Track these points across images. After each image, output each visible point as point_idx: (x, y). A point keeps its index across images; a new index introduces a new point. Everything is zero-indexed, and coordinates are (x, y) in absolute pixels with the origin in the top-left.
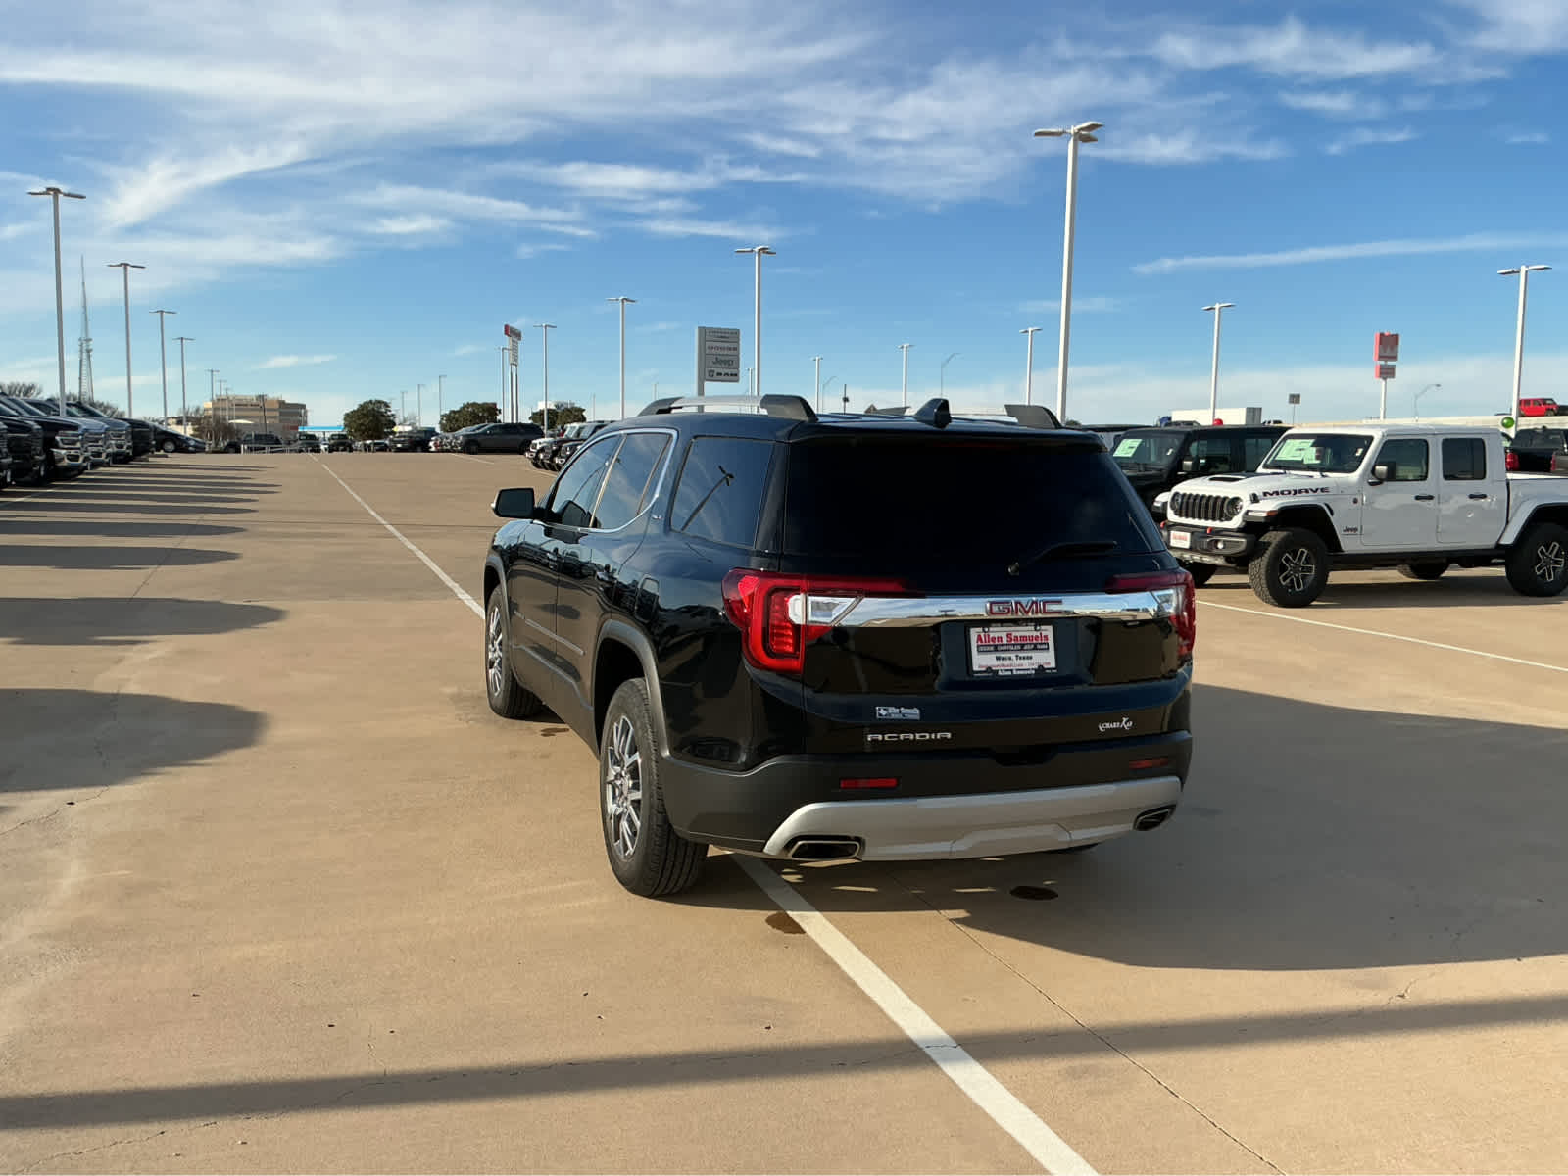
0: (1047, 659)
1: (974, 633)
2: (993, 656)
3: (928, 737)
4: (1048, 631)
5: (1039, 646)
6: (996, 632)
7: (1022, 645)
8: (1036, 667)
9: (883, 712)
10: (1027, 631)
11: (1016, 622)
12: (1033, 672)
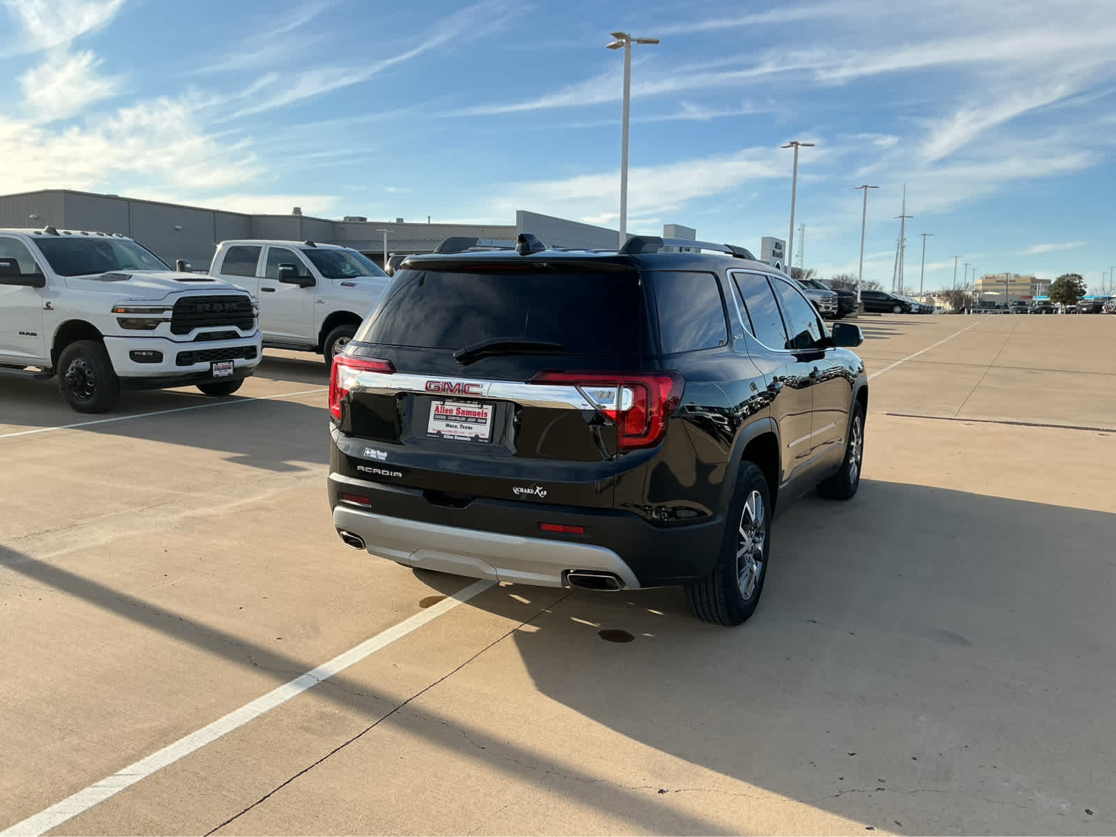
0: (483, 431)
1: (434, 404)
2: (444, 423)
3: (388, 474)
4: (488, 409)
5: (479, 420)
6: (449, 405)
7: (467, 418)
8: (473, 436)
9: (368, 452)
10: (473, 408)
11: (465, 400)
12: (469, 439)
